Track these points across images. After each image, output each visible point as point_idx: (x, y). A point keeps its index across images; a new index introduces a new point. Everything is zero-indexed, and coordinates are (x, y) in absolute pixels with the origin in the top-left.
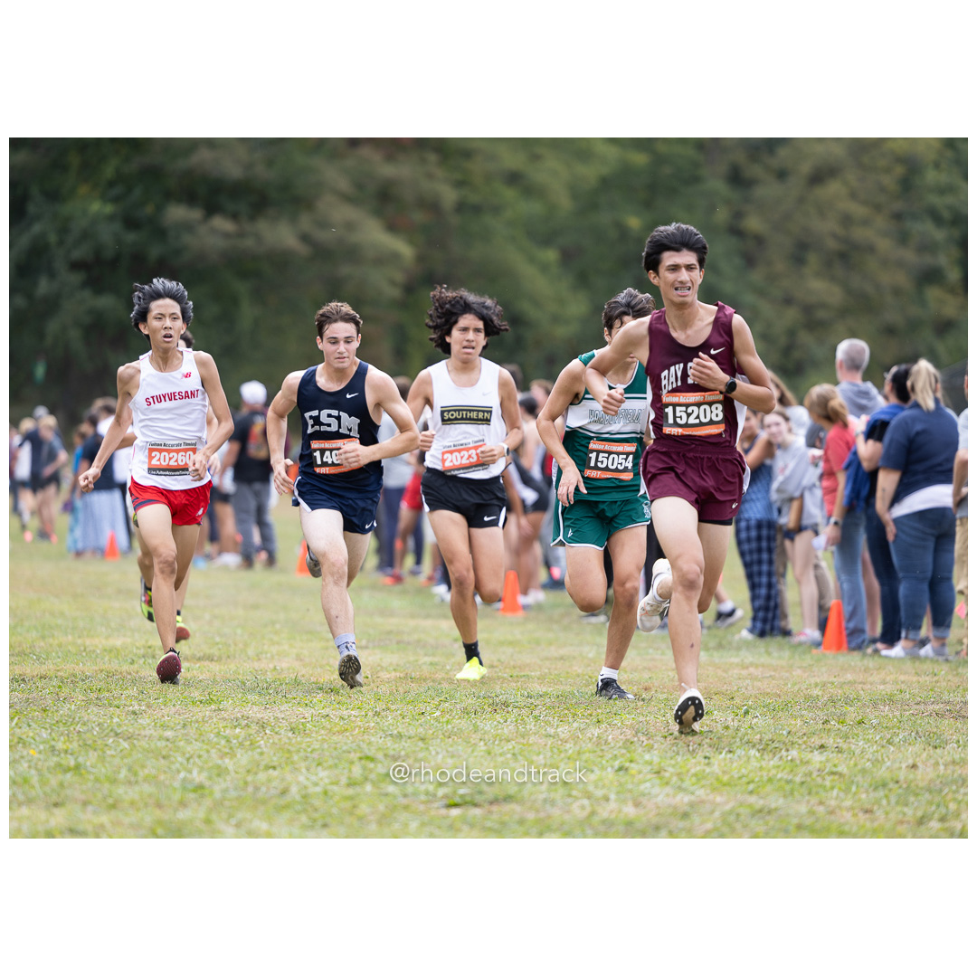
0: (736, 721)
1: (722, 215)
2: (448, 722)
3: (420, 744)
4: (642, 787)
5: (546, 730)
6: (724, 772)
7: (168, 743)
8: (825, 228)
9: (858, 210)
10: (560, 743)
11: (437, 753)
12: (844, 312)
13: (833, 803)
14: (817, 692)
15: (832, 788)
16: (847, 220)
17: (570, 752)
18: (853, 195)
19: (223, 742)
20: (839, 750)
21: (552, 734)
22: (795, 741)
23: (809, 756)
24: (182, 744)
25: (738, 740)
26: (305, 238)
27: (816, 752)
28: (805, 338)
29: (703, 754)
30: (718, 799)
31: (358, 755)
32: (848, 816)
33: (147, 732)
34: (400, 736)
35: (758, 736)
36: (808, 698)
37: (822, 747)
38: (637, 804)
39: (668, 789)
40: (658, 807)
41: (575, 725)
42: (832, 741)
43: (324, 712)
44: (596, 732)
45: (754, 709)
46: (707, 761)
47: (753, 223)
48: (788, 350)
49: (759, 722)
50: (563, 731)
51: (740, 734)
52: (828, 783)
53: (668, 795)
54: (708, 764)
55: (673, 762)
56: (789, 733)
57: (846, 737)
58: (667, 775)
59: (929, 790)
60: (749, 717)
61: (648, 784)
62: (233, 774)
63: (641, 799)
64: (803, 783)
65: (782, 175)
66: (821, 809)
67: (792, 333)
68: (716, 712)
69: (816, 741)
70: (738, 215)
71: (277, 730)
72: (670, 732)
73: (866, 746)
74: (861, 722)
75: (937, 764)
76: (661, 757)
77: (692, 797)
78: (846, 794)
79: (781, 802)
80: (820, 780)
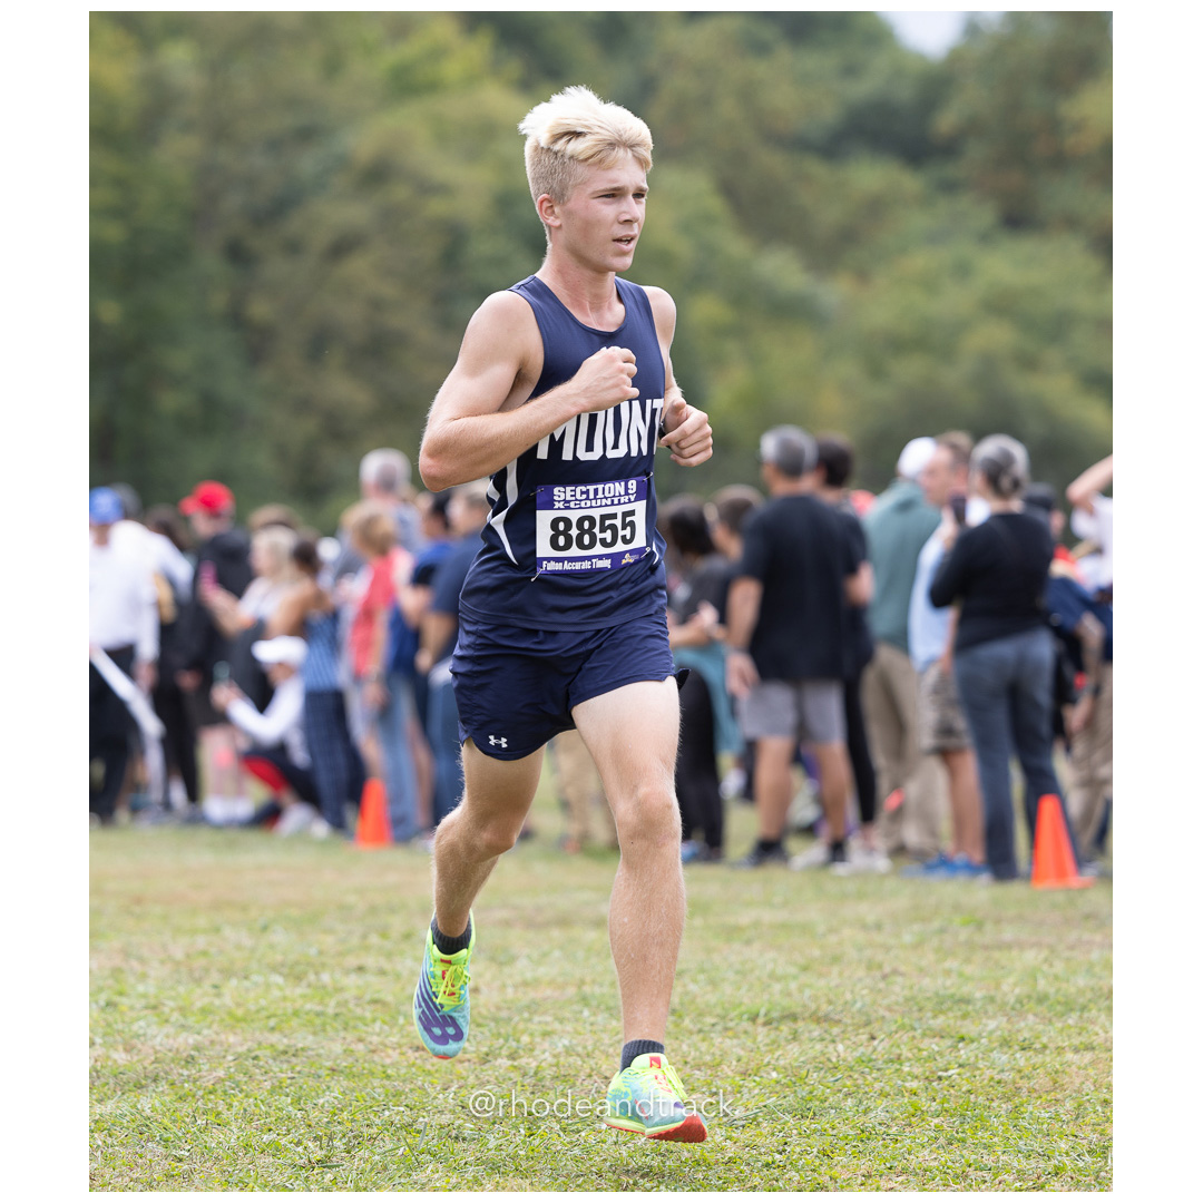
0: (251, 940)
1: (218, 301)
4: (135, 1027)
6: (239, 1005)
8: (349, 315)
9: (388, 290)
13: (375, 1039)
14: (352, 899)
15: (374, 1020)
16: (377, 304)
20: (382, 972)
22: (326, 962)
23: (344, 980)
25: (254, 963)
27: (353, 976)
29: (212, 983)
30: (232, 1039)
32: (395, 1055)
35: (279, 957)
36: (339, 906)
37: (360, 968)
38: (129, 1049)
39: (169, 1029)
40: (156, 1052)
42: (372, 961)
45: (277, 923)
46: (216, 991)
47: (261, 309)
48: (306, 469)
49: (279, 937)
51: (256, 956)
52: (368, 1015)
53: (167, 1036)
54: (218, 995)
55: (173, 993)
57: (389, 955)
58: (166, 1010)
59: (496, 1020)
60: (268, 933)
61: (142, 1023)
63: (135, 1041)
64: (337, 1015)
65: (293, 248)
66: (361, 1046)
68: (226, 929)
69: (352, 961)
75: (504, 986)
76: (158, 988)
77: (199, 1038)
78: (391, 1027)
79: (310, 1040)
80: (359, 1011)
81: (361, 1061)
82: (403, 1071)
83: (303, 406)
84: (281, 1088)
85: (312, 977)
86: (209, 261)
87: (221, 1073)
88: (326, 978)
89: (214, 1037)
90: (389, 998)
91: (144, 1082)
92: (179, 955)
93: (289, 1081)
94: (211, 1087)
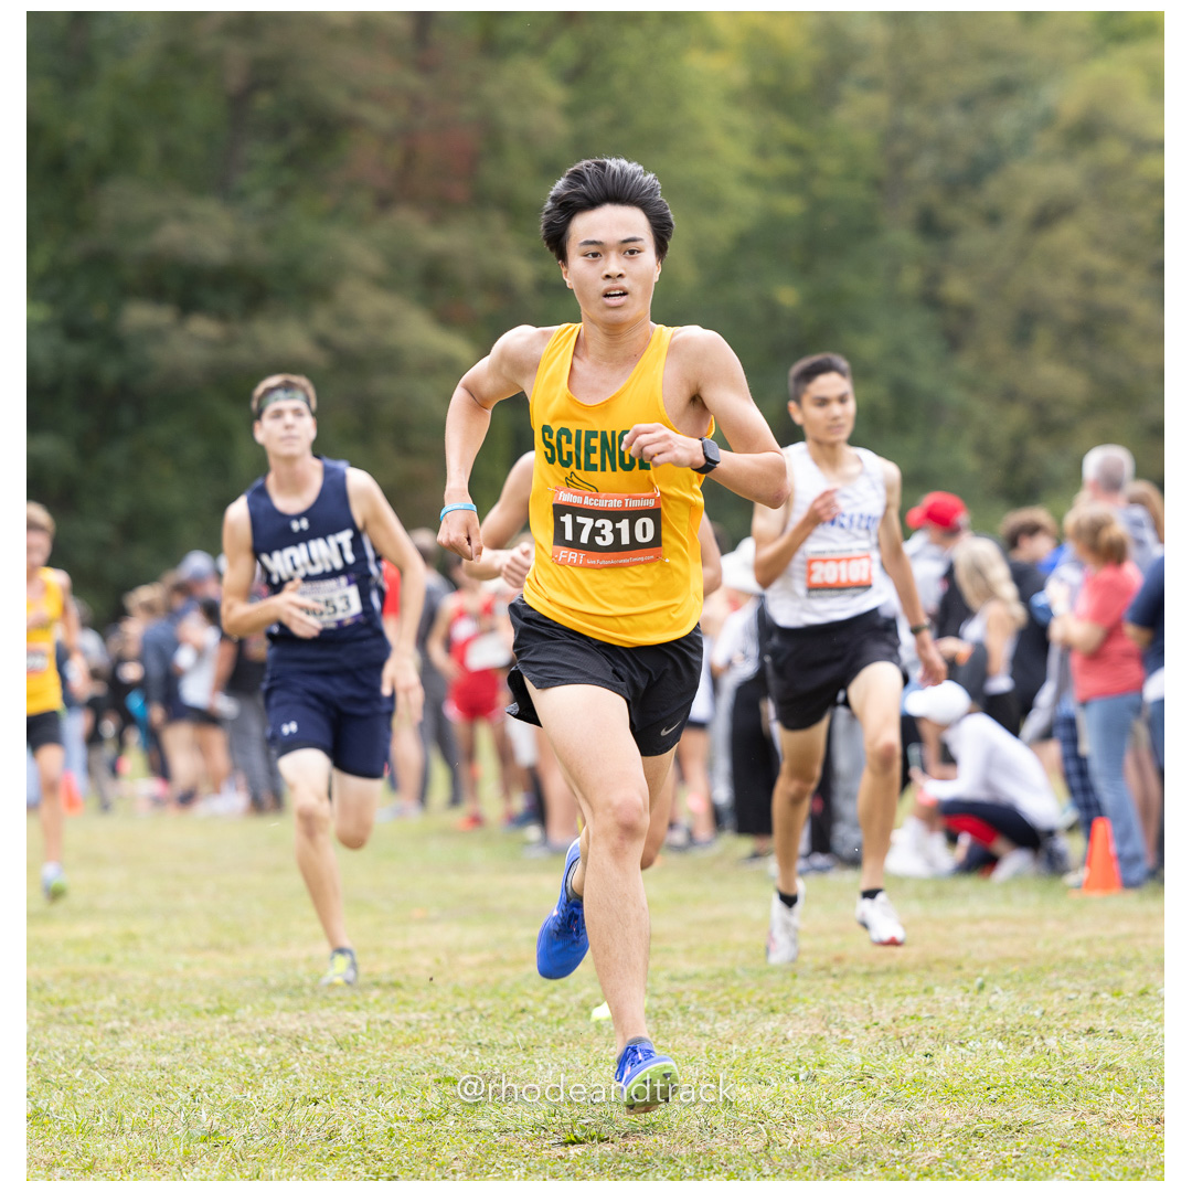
0: (967, 1001)
1: (911, 280)
2: (559, 1023)
3: (522, 1056)
4: (839, 1102)
5: (698, 1027)
6: (954, 1075)
7: (164, 1073)
8: (1059, 291)
9: (1103, 263)
10: (718, 1044)
11: (546, 1068)
12: (1091, 408)
13: (1110, 1110)
14: (1080, 952)
16: (1088, 278)
17: (734, 1057)
18: (1096, 242)
19: (242, 1068)
20: (1115, 1035)
21: (709, 1033)
22: (1051, 1024)
23: (1074, 1046)
24: (183, 1073)
25: (971, 1027)
26: (323, 342)
27: (1083, 1040)
28: (1038, 448)
29: (922, 1051)
30: (947, 1113)
31: (434, 1076)
32: (1133, 1127)
33: (133, 1059)
34: (491, 1046)
35: (999, 1021)
36: (1067, 961)
37: (1091, 1031)
40: (863, 1130)
41: (741, 1017)
42: (1103, 1022)
43: (385, 1016)
44: (771, 1024)
45: (994, 981)
46: (928, 1060)
47: (957, 288)
48: (1014, 465)
49: (1001, 999)
50: (724, 1027)
51: (973, 1019)
52: (1101, 1083)
54: (931, 1064)
55: (881, 1063)
56: (1043, 1013)
57: (1124, 1015)
58: (873, 1082)
60: (985, 993)
62: (257, 1111)
64: (1066, 1084)
65: (993, 218)
66: (1094, 1119)
67: (1018, 441)
68: (938, 989)
69: (1082, 1023)
70: (934, 278)
71: (317, 1046)
72: (875, 1021)
73: (1153, 1027)
74: (1144, 993)
76: (863, 1058)
77: (912, 1113)
78: (1128, 1098)
79: (1035, 1114)
80: (1090, 1080)
81: (1095, 1136)
82: (1142, 1146)
83: (1010, 396)
84: (1005, 1168)
85: (1037, 1042)
86: (900, 236)
87: (937, 1153)
88: (1052, 1042)
89: (928, 1111)
90: (1125, 1064)
91: (850, 1165)
92: (886, 1021)
93: (1014, 1160)
94: (926, 1169)
